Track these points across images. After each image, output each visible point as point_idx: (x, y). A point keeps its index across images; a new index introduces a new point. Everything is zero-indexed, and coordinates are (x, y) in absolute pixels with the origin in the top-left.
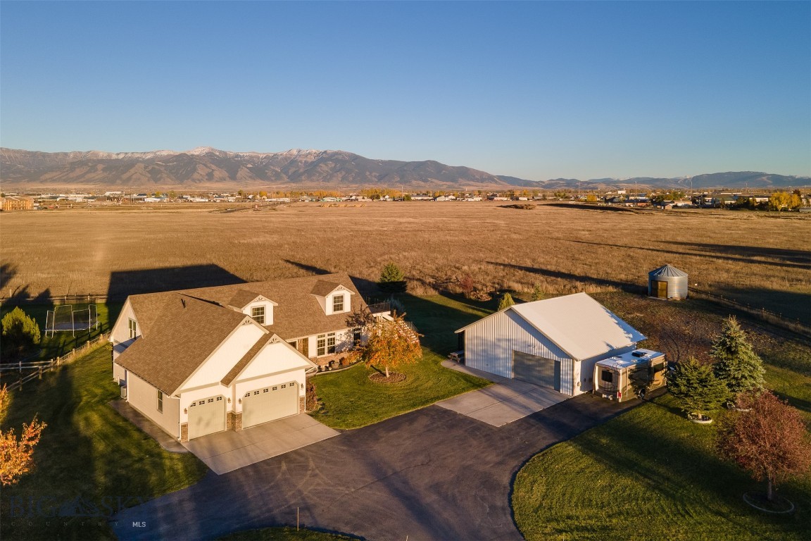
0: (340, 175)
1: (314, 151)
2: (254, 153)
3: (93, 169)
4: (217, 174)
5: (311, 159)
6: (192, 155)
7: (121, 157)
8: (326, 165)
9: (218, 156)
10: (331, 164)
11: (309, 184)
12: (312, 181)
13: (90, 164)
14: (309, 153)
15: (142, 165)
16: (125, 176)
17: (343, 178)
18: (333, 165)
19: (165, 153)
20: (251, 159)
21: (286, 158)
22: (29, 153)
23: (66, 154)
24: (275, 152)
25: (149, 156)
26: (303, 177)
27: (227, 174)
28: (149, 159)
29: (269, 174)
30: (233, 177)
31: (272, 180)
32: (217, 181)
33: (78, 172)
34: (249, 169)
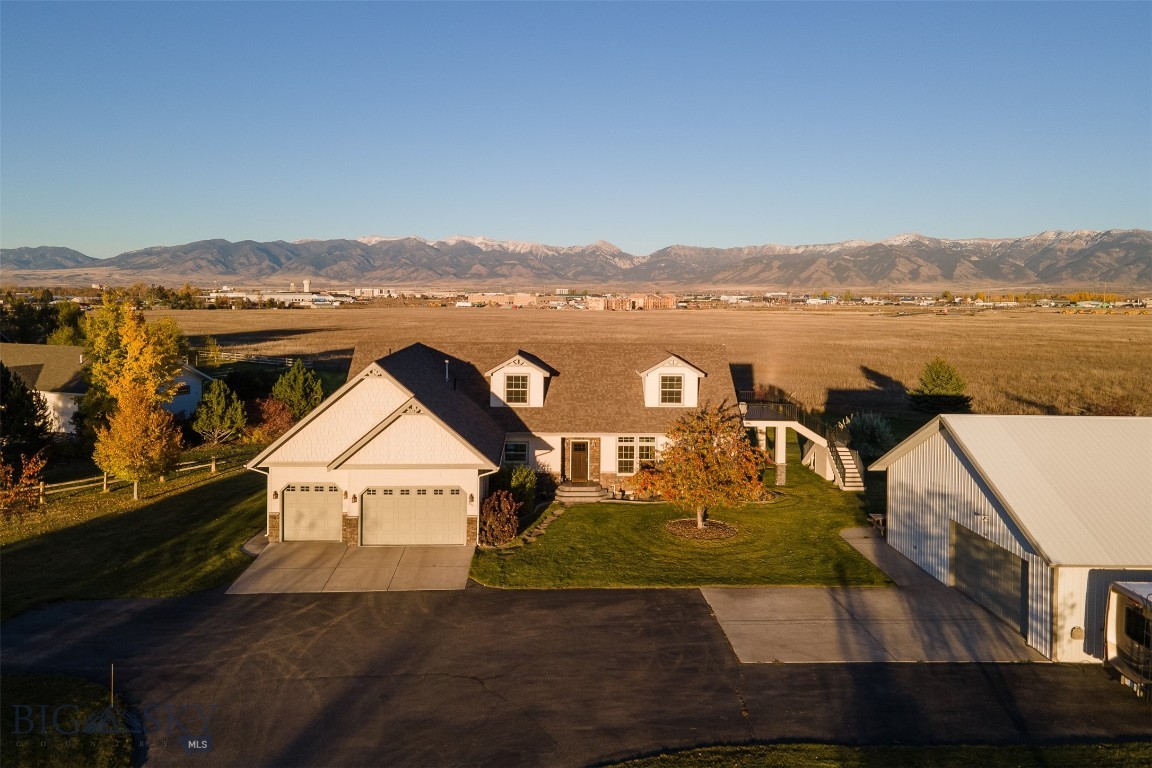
0: (1134, 271)
1: (1086, 232)
2: (982, 239)
3: (768, 267)
4: (925, 271)
5: (1078, 245)
6: (891, 246)
7: (801, 250)
8: (1108, 254)
9: (926, 246)
10: (1118, 253)
12: (1081, 280)
13: (765, 261)
14: (1077, 237)
15: (825, 261)
16: (803, 276)
17: (1141, 276)
18: (1122, 254)
19: (854, 244)
20: (977, 249)
21: (1034, 246)
22: (703, 249)
23: (740, 250)
24: (1016, 236)
25: (835, 249)
26: (1064, 275)
27: (939, 271)
28: (833, 253)
29: (1005, 269)
30: (948, 276)
31: (1009, 280)
32: (924, 281)
33: (752, 271)
34: (974, 263)
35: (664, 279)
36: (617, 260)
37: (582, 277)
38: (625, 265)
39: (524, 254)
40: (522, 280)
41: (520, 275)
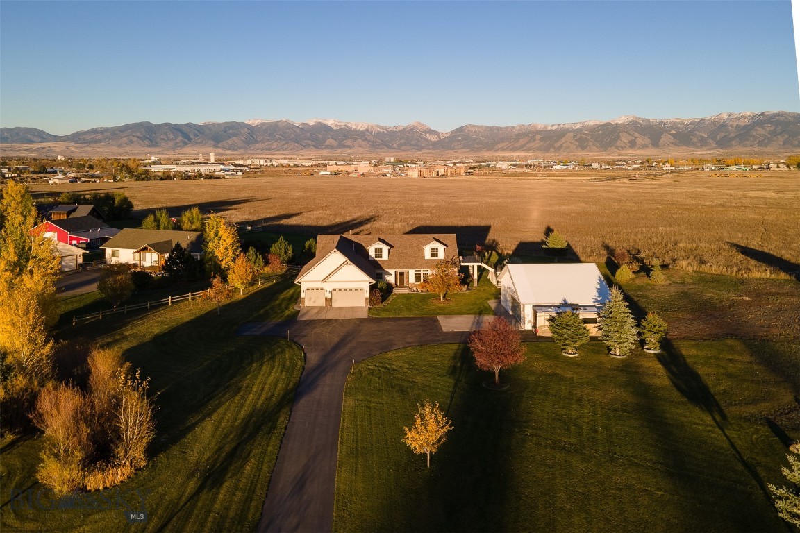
0: (781, 140)
1: (748, 114)
2: (679, 119)
3: (533, 139)
4: (640, 141)
5: (743, 122)
6: (617, 124)
7: (555, 128)
8: (763, 128)
9: (640, 124)
10: (769, 127)
11: (740, 149)
12: (745, 146)
13: (530, 135)
14: (742, 117)
15: (572, 135)
16: (557, 145)
17: (785, 143)
18: (772, 128)
19: (592, 123)
20: (675, 126)
21: (714, 123)
24: (702, 117)
25: (578, 126)
26: (734, 143)
27: (649, 141)
28: (577, 129)
29: (695, 140)
30: (656, 144)
31: (698, 147)
32: (639, 148)
33: (522, 142)
34: (673, 135)
35: (461, 148)
36: (428, 135)
37: (403, 148)
38: (434, 139)
39: (362, 132)
40: (361, 149)
41: (360, 146)
